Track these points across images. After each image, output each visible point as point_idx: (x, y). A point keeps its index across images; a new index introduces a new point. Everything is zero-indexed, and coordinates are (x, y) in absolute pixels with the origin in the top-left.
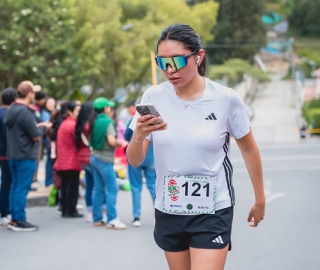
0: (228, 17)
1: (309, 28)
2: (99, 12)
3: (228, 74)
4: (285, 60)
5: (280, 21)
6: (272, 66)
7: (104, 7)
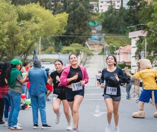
0: (73, 21)
1: (112, 29)
2: (6, 15)
3: (72, 51)
4: (101, 45)
5: (98, 25)
6: (94, 47)
7: (9, 13)
